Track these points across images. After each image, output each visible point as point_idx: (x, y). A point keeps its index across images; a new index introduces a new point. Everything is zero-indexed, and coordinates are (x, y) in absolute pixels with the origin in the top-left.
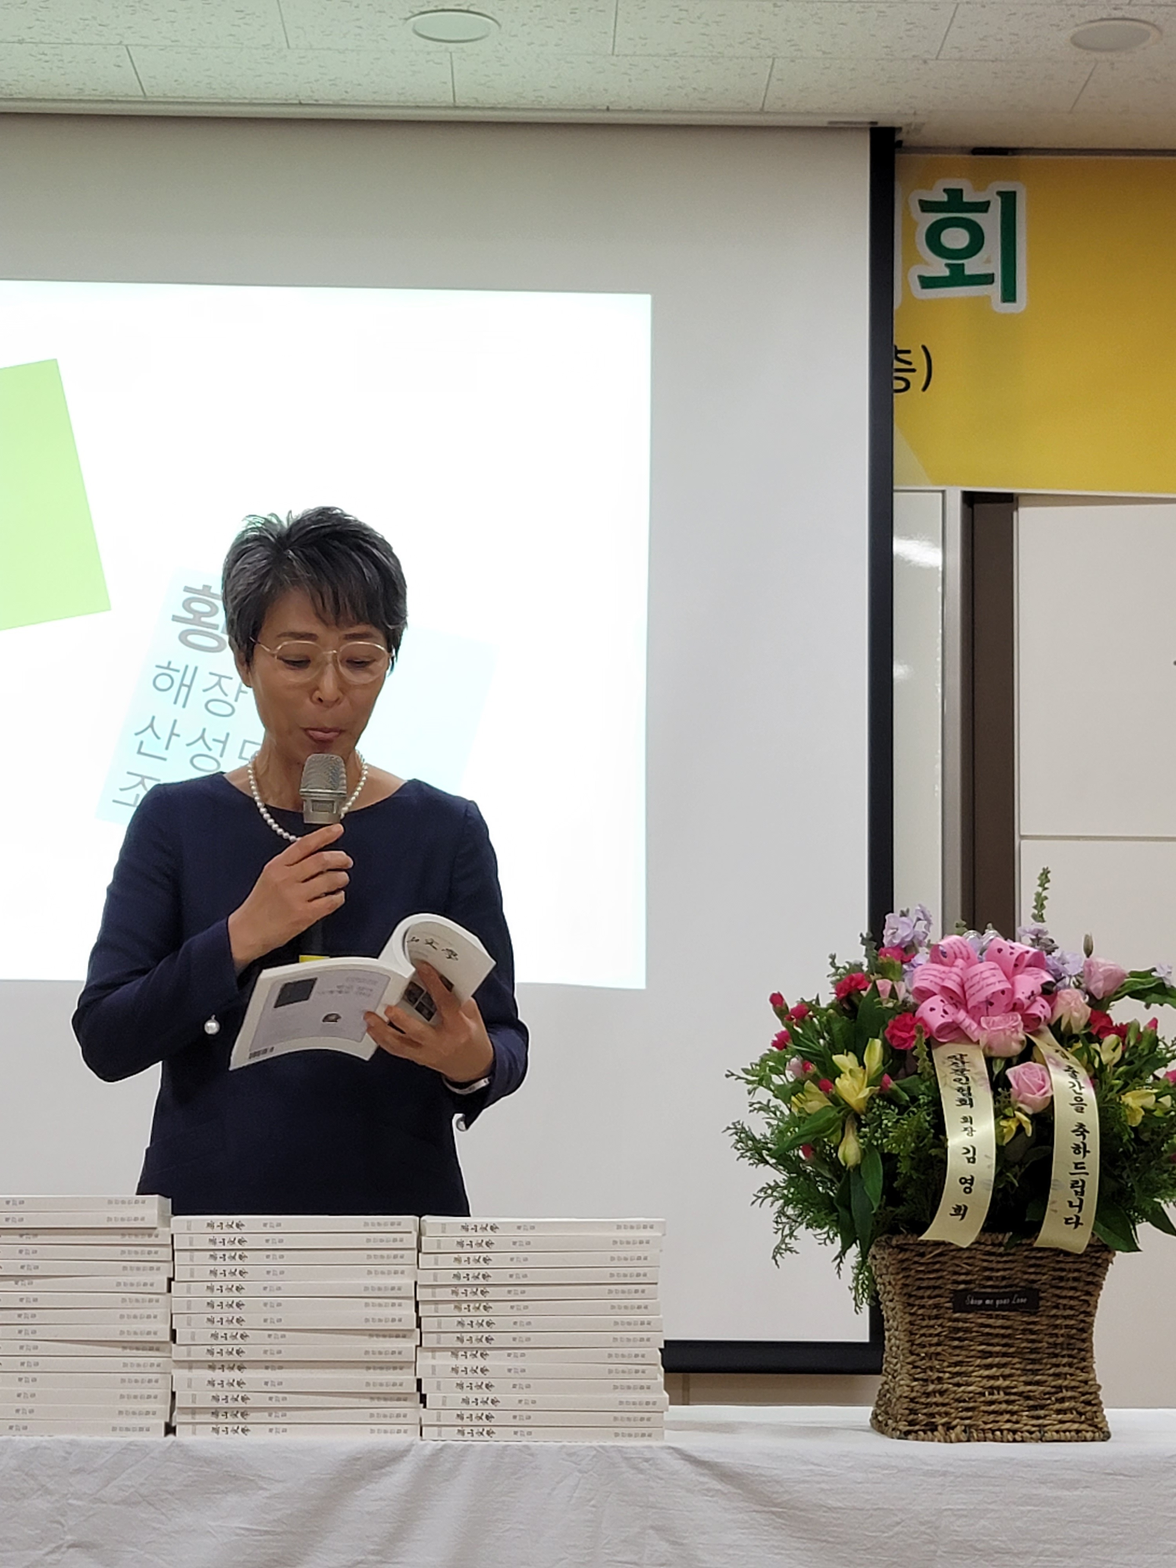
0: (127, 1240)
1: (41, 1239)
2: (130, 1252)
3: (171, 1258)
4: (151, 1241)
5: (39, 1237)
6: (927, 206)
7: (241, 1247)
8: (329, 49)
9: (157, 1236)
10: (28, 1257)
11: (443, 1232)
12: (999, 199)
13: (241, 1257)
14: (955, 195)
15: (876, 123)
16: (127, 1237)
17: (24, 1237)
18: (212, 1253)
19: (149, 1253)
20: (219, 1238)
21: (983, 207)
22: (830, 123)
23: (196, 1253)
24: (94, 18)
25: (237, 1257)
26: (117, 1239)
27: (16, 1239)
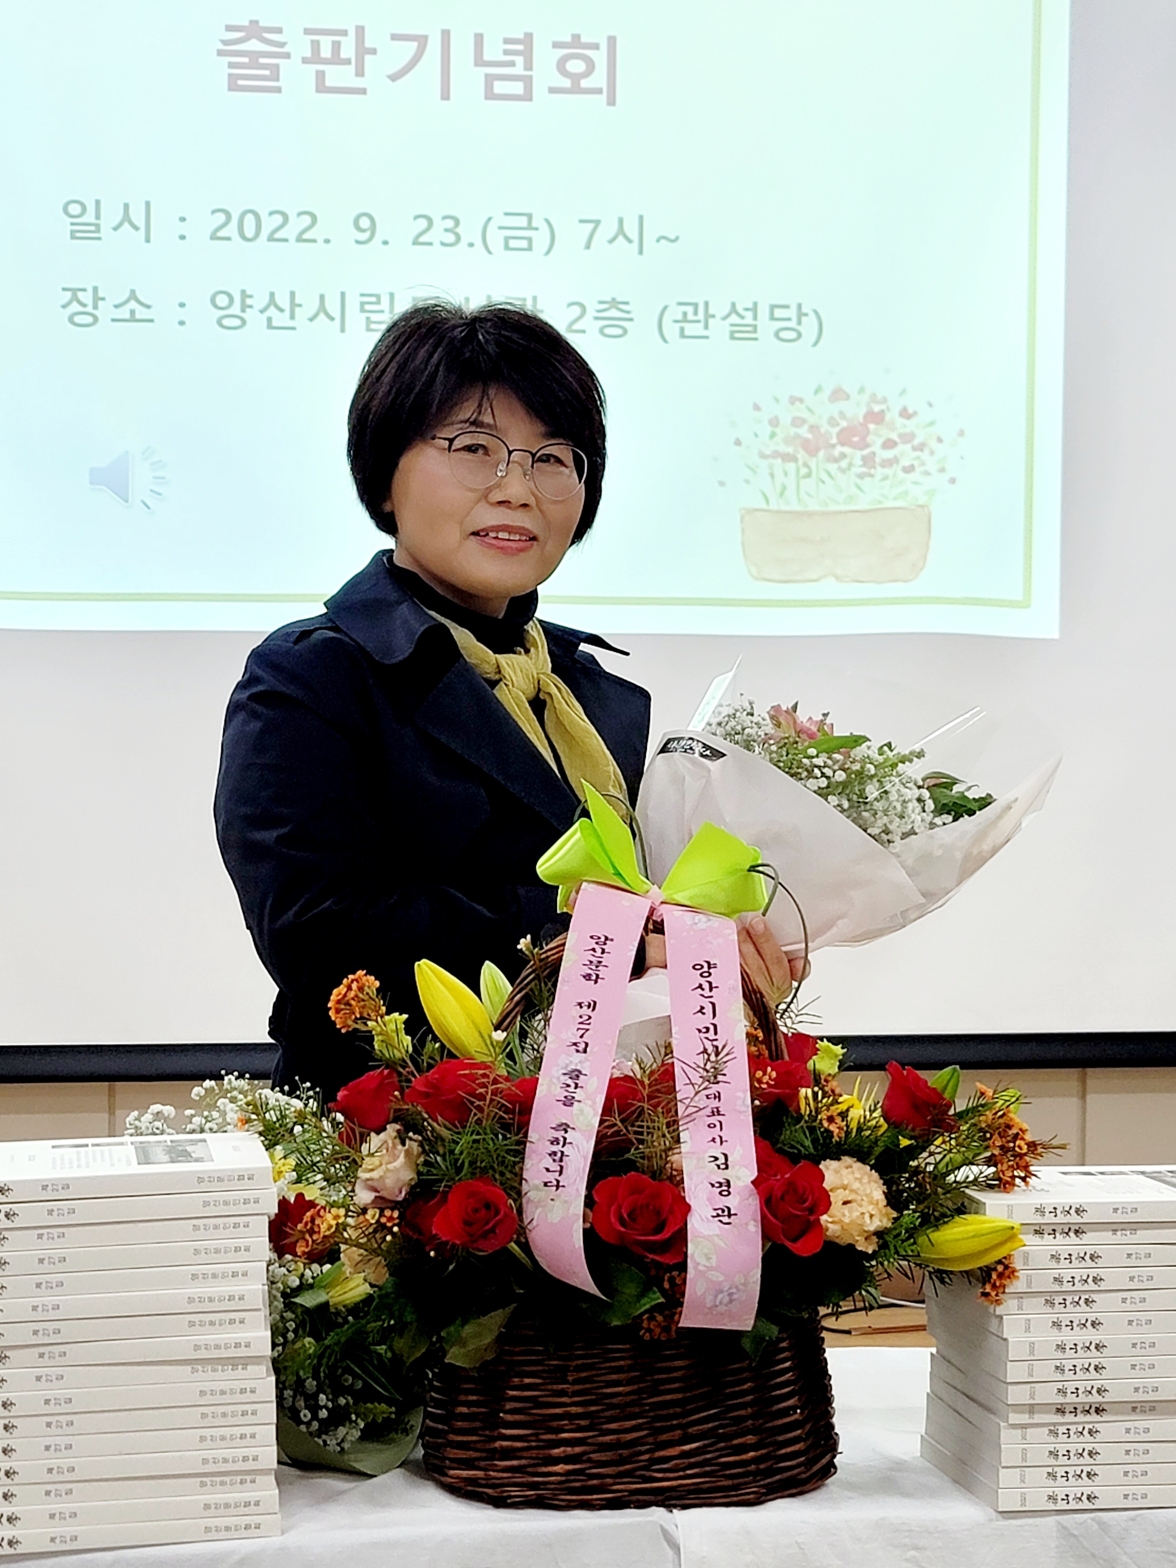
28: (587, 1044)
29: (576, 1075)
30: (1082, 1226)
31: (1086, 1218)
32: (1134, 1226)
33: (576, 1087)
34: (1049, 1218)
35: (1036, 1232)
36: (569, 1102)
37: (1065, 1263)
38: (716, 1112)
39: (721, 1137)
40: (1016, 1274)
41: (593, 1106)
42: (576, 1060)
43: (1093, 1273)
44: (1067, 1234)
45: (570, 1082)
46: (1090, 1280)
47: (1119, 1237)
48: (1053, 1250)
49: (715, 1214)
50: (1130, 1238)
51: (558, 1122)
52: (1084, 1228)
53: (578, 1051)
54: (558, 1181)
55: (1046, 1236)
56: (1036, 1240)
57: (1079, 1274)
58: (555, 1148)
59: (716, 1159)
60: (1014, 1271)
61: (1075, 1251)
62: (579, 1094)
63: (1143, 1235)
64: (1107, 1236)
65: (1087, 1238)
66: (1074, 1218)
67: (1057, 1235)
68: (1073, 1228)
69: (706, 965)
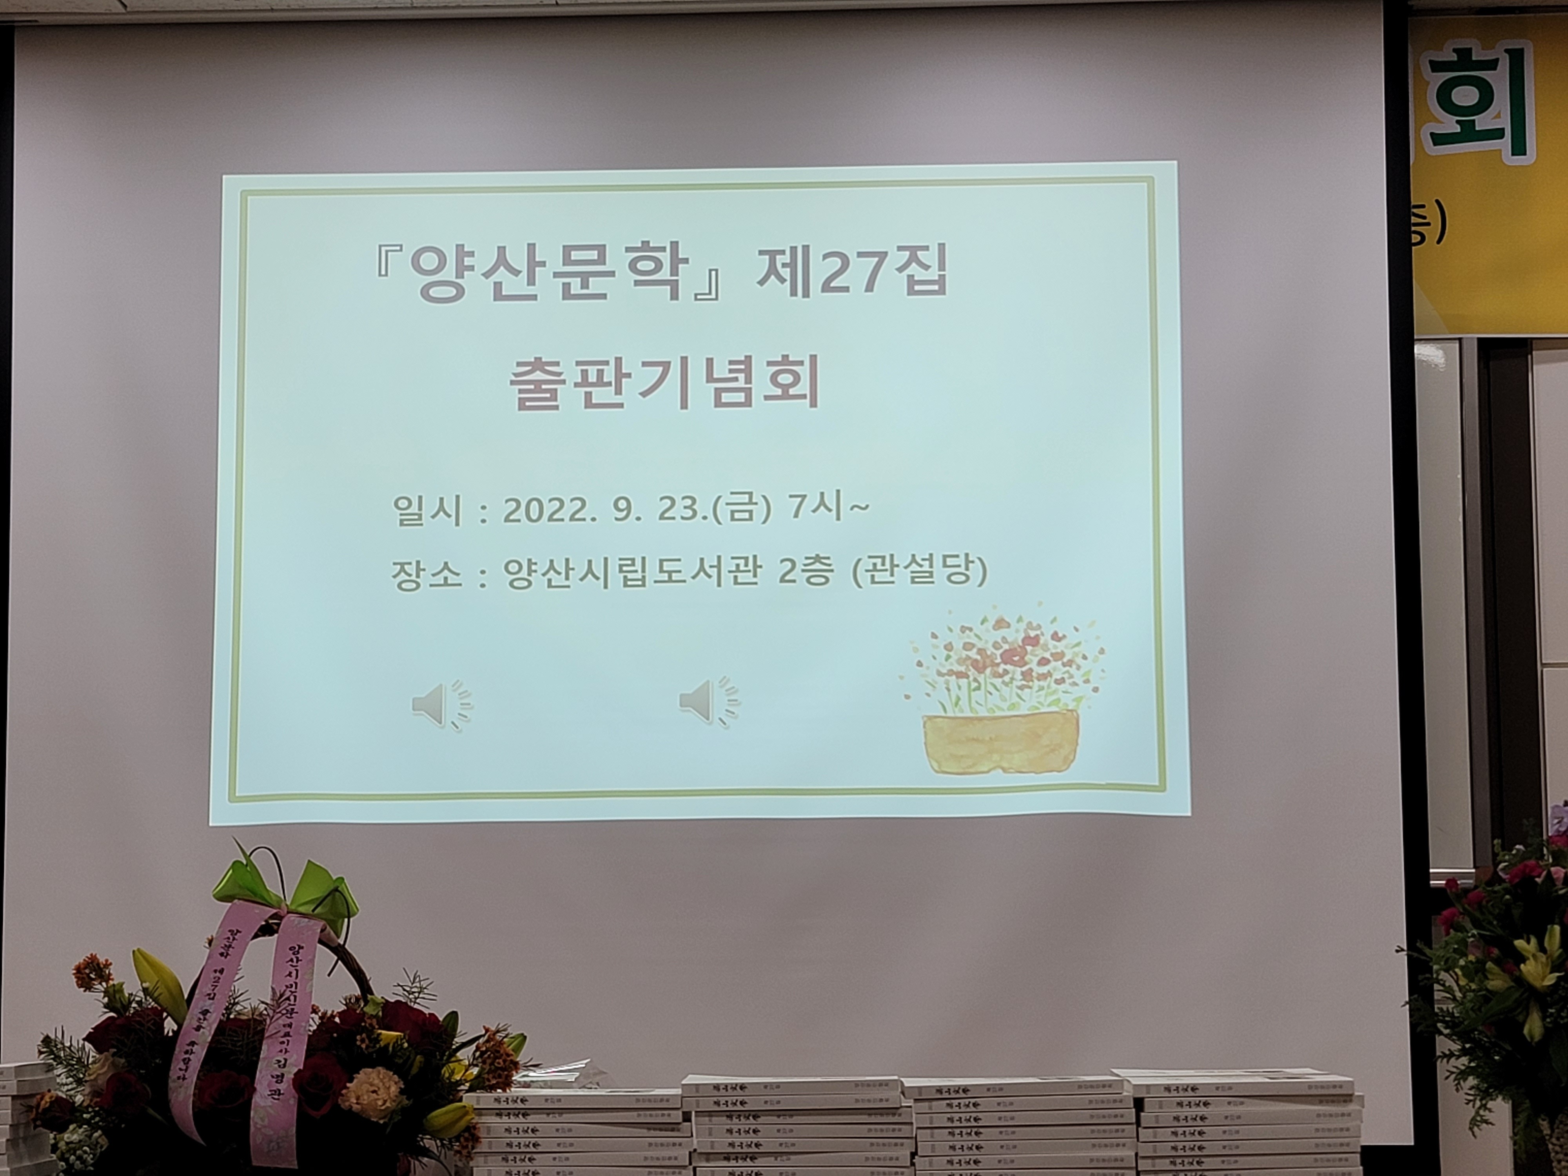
0: (873, 1119)
1: (796, 1119)
4: (895, 1120)
7: (976, 1124)
9: (900, 1115)
10: (785, 1135)
11: (1161, 1108)
12: (1507, 58)
13: (976, 1133)
16: (873, 1116)
17: (782, 1118)
18: (950, 1130)
19: (894, 1130)
20: (956, 1117)
23: (936, 1131)
25: (973, 1134)
26: (864, 1118)
27: (774, 1119)
29: (205, 1012)
30: (528, 1111)
31: (528, 1105)
32: (560, 1111)
33: (204, 1020)
34: (504, 1106)
35: (497, 1114)
36: (198, 1029)
37: (515, 1134)
38: (287, 1034)
39: (286, 1049)
41: (210, 1031)
42: (208, 1004)
43: (533, 1140)
44: (517, 1115)
45: (202, 1017)
48: (506, 1125)
49: (269, 1093)
53: (209, 999)
54: (184, 1076)
58: (187, 1056)
59: (279, 1061)
60: (478, 1139)
62: (204, 1025)
65: (530, 1118)
66: (520, 1105)
68: (521, 1111)
69: (297, 948)
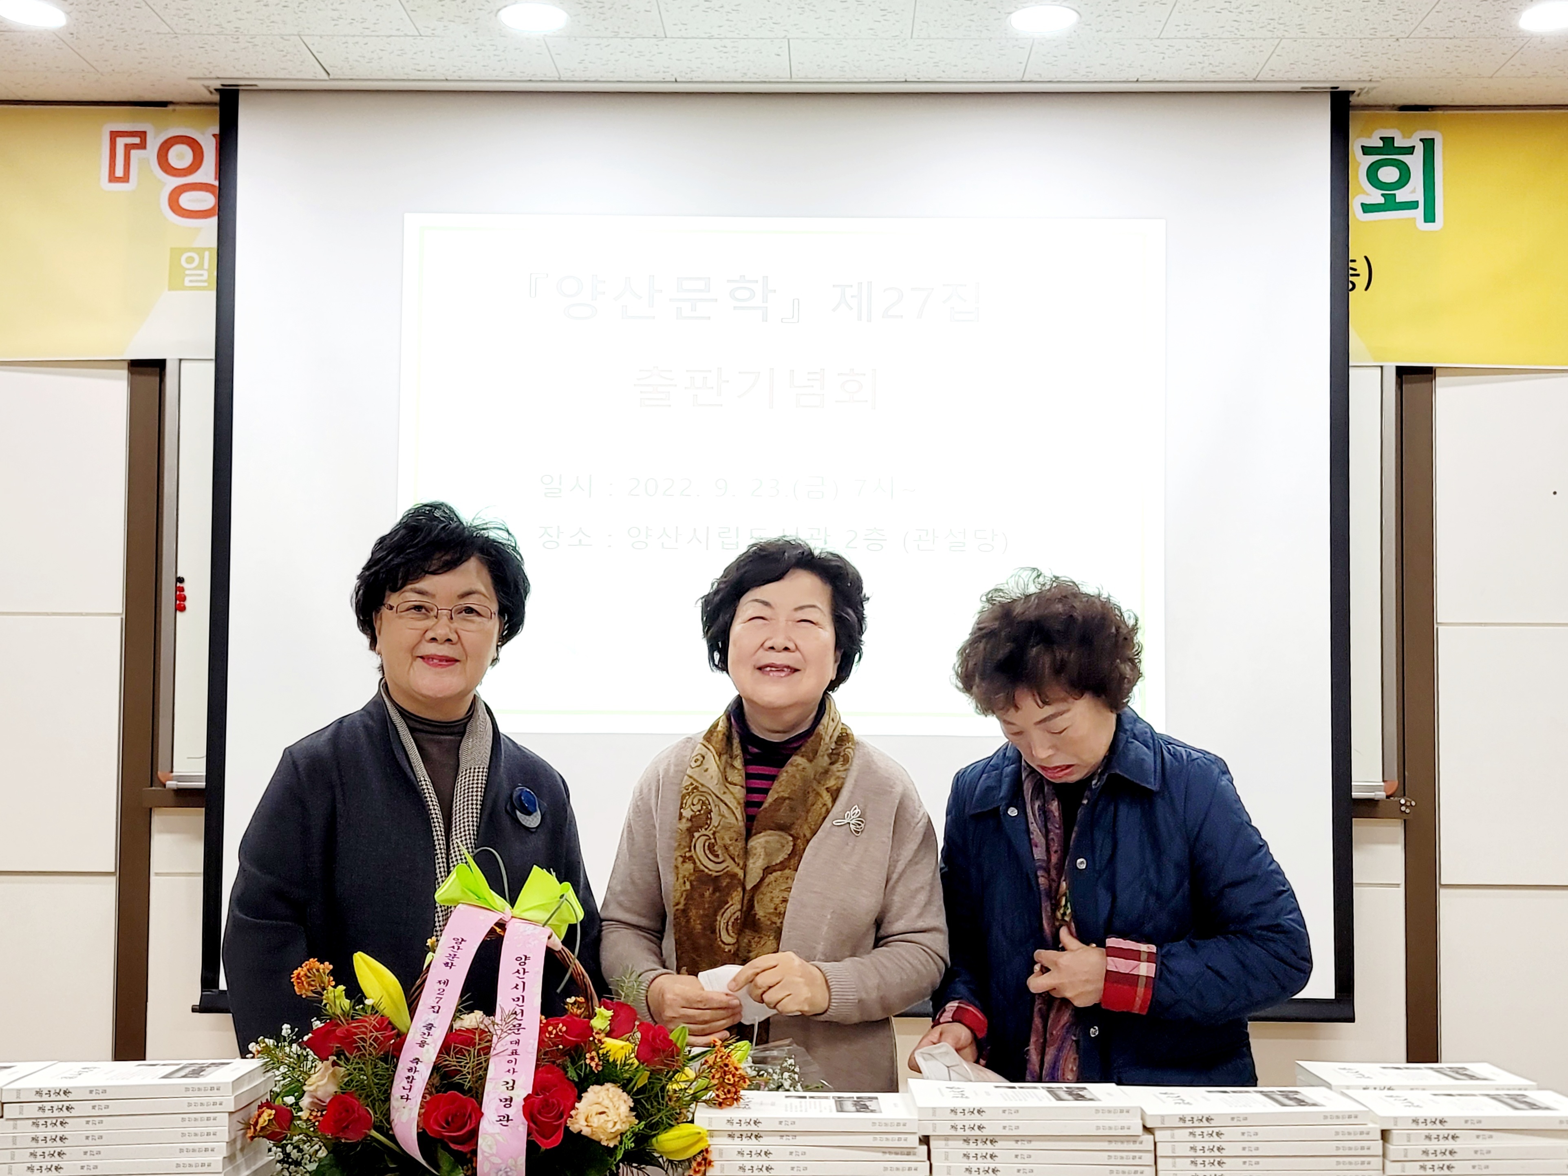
0: (1113, 1146)
1: (1035, 1145)
2: (1116, 1157)
3: (1153, 1163)
4: (1137, 1147)
5: (1033, 1143)
6: (1366, 151)
7: (1219, 1154)
8: (943, 38)
9: (1141, 1143)
10: (1023, 1161)
11: (1409, 1141)
12: (1422, 144)
13: (1219, 1163)
14: (1388, 141)
15: (1337, 88)
16: (1113, 1143)
17: (1020, 1143)
18: (1193, 1159)
19: (1134, 1158)
20: (1199, 1146)
21: (1410, 150)
22: (1303, 88)
23: (1177, 1160)
24: (771, 18)
25: (1216, 1163)
26: (1105, 1145)
27: (1012, 1144)
28: (439, 1007)
29: (430, 1027)
30: (760, 1133)
31: (761, 1127)
32: (795, 1134)
33: (429, 1035)
34: (736, 1127)
35: (730, 1136)
36: (422, 1044)
37: (748, 1157)
38: (514, 1053)
39: (514, 1069)
40: (712, 1163)
41: (434, 1048)
42: (432, 1017)
43: (766, 1164)
44: (750, 1137)
45: (426, 1032)
46: (764, 1169)
47: (784, 1141)
48: (739, 1148)
49: (498, 1119)
50: (791, 1141)
51: (414, 1057)
52: (761, 1134)
53: (434, 1012)
54: (408, 1095)
55: (736, 1138)
56: (729, 1141)
57: (756, 1164)
58: (410, 1074)
59: (508, 1083)
60: (710, 1162)
61: (754, 1149)
62: (429, 1040)
63: (800, 1140)
64: (776, 1140)
65: (763, 1141)
66: (753, 1127)
67: (743, 1137)
68: (755, 1133)
69: (524, 958)
